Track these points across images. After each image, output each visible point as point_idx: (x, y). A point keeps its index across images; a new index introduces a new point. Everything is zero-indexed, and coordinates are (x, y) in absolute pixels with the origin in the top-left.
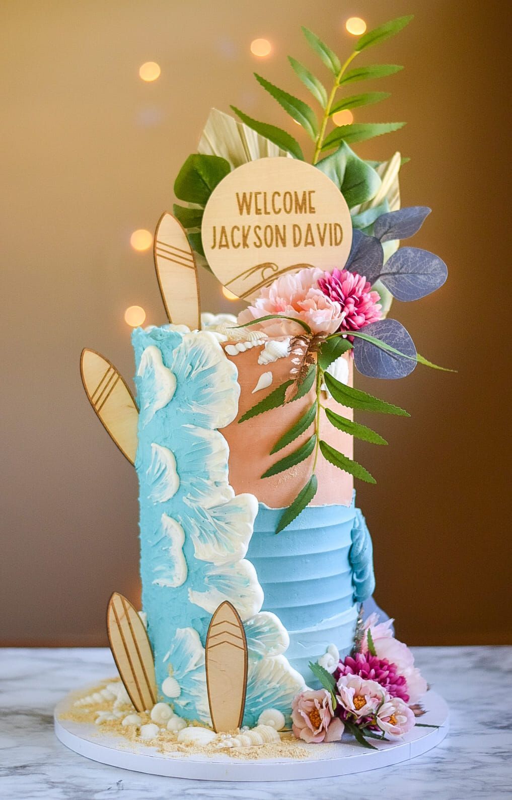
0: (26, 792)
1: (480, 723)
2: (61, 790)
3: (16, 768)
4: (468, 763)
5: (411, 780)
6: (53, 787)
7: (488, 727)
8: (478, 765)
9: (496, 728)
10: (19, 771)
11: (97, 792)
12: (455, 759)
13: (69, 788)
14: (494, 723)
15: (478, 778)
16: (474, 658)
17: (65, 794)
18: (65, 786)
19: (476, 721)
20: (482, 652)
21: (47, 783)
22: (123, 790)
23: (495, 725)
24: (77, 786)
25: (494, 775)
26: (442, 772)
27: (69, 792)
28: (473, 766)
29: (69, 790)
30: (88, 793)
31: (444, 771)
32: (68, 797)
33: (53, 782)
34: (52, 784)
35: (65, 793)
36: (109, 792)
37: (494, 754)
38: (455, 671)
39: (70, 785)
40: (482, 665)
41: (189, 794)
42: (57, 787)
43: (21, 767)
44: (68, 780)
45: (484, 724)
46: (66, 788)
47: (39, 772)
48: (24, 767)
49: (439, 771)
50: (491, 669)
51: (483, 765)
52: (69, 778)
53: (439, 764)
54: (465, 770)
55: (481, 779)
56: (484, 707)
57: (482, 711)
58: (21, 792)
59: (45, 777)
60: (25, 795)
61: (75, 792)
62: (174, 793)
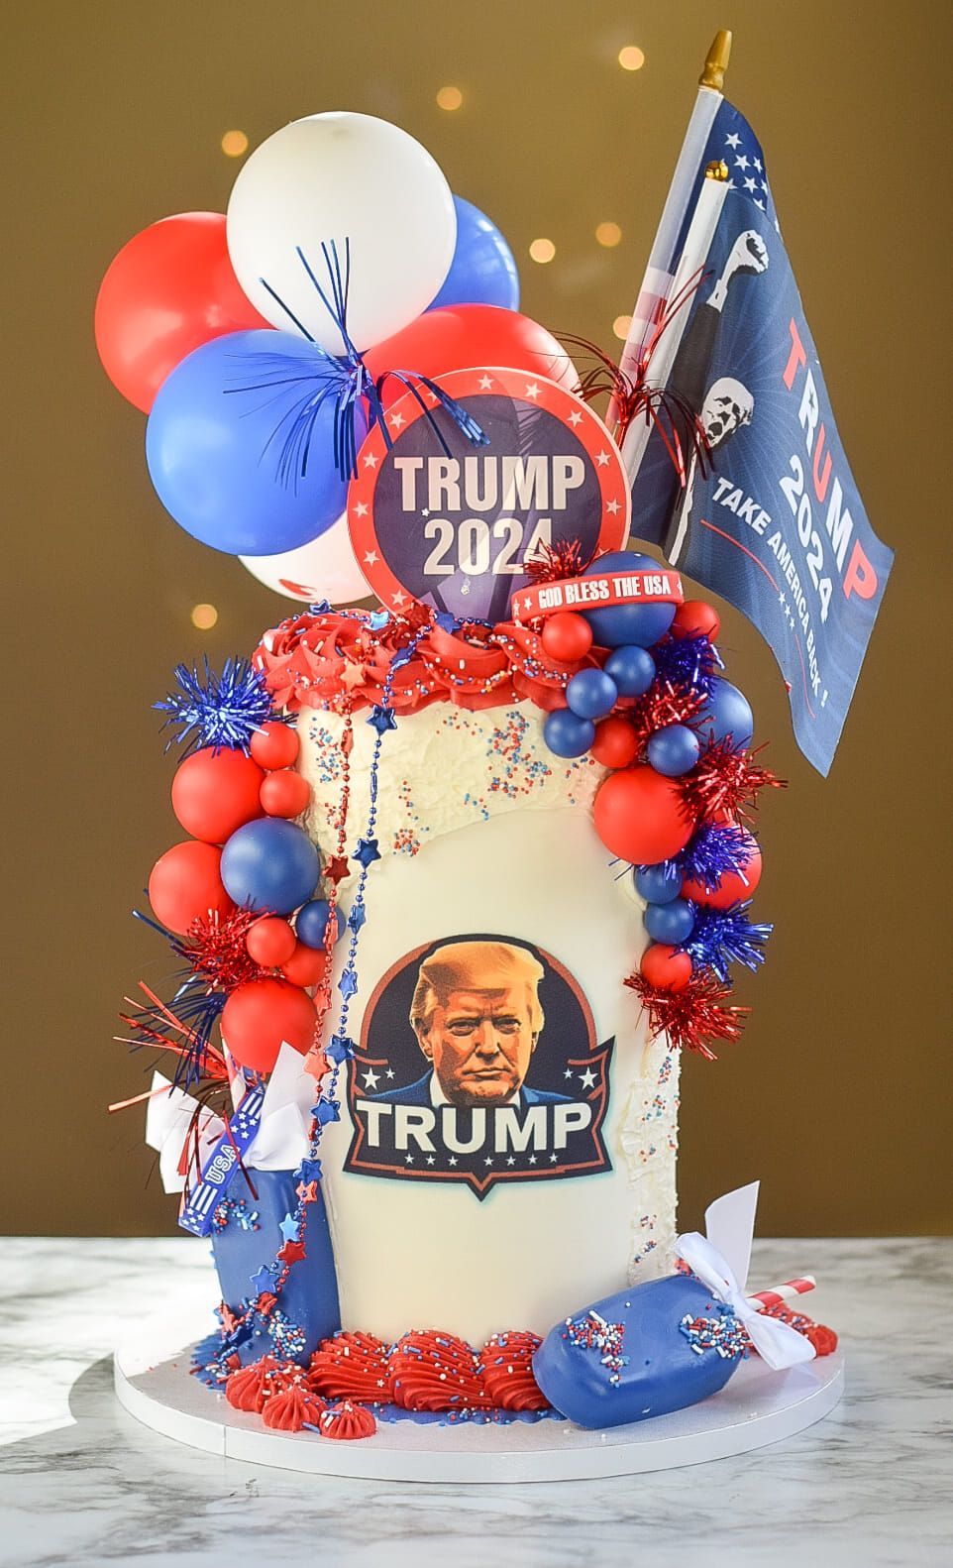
0: (81, 1501)
1: (913, 1378)
2: (145, 1497)
3: (60, 1456)
4: (889, 1449)
5: (784, 1479)
6: (130, 1491)
7: (929, 1385)
8: (911, 1454)
9: (942, 1386)
10: (65, 1462)
11: (210, 1500)
12: (867, 1444)
13: (160, 1493)
14: (938, 1377)
15: (909, 1478)
16: (903, 1260)
17: (153, 1505)
18: (151, 1488)
19: (905, 1374)
20: (918, 1246)
21: (118, 1483)
22: (258, 1496)
23: (942, 1382)
24: (173, 1490)
25: (937, 1472)
26: (842, 1466)
27: (159, 1500)
28: (901, 1455)
29: (158, 1496)
30: (194, 1502)
31: (845, 1464)
32: (157, 1509)
33: (129, 1483)
34: (127, 1485)
35: (152, 1501)
36: (234, 1500)
37: (939, 1435)
38: (869, 1282)
39: (160, 1488)
40: (920, 1271)
41: (379, 1505)
42: (137, 1491)
43: (70, 1455)
44: (157, 1479)
45: (921, 1379)
46: (154, 1492)
47: (102, 1464)
48: (76, 1454)
49: (837, 1464)
50: (932, 1280)
51: (916, 1454)
52: (159, 1474)
53: (837, 1452)
54: (885, 1462)
55: (915, 1478)
56: (920, 1349)
57: (916, 1355)
58: (73, 1500)
59: (113, 1473)
60: (78, 1506)
61: (170, 1500)
62: (350, 1502)
